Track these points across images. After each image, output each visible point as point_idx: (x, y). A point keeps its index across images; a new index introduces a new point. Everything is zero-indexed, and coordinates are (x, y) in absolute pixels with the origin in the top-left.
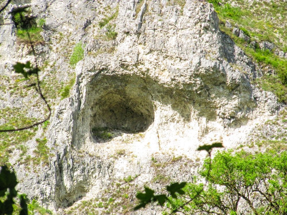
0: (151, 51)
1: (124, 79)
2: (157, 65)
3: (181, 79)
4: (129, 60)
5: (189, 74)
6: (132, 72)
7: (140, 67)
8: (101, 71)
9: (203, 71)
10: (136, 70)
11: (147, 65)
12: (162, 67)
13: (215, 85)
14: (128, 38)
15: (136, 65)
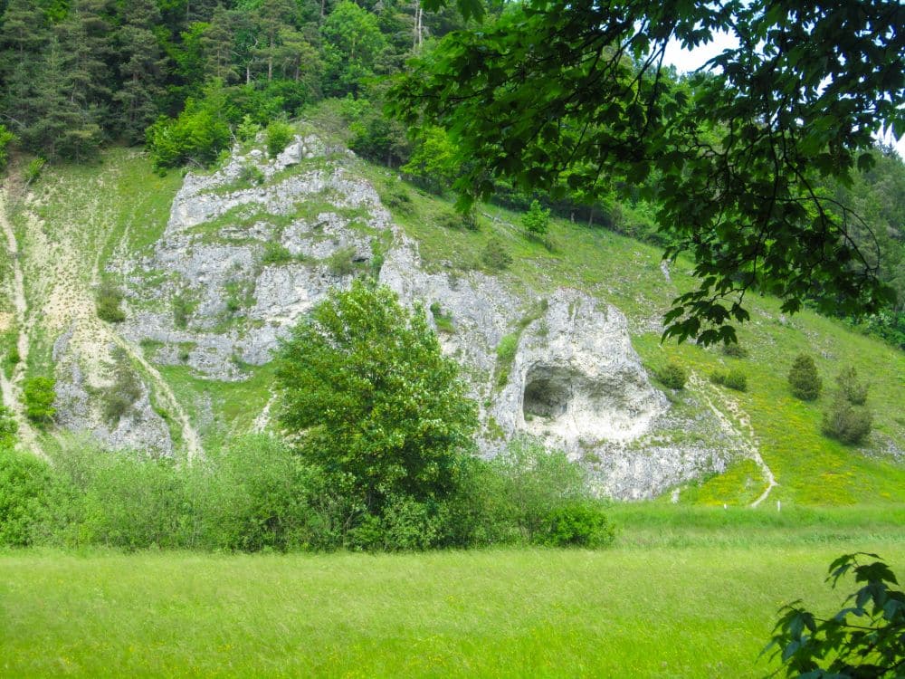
0: (583, 349)
1: (553, 370)
2: (587, 362)
3: (607, 375)
4: (563, 355)
5: (614, 371)
6: (563, 366)
7: (573, 362)
8: (537, 362)
9: (626, 370)
10: (568, 364)
11: (579, 361)
12: (591, 364)
13: (630, 382)
14: (562, 337)
15: (569, 360)
